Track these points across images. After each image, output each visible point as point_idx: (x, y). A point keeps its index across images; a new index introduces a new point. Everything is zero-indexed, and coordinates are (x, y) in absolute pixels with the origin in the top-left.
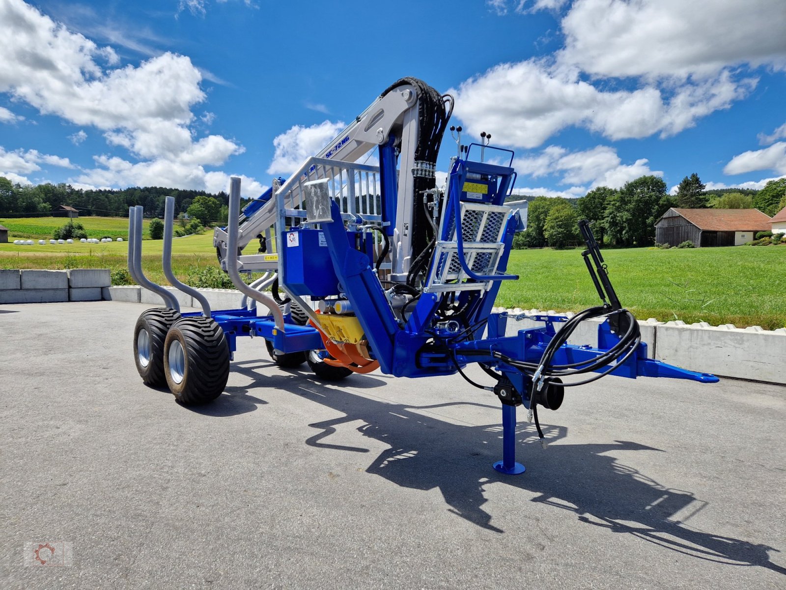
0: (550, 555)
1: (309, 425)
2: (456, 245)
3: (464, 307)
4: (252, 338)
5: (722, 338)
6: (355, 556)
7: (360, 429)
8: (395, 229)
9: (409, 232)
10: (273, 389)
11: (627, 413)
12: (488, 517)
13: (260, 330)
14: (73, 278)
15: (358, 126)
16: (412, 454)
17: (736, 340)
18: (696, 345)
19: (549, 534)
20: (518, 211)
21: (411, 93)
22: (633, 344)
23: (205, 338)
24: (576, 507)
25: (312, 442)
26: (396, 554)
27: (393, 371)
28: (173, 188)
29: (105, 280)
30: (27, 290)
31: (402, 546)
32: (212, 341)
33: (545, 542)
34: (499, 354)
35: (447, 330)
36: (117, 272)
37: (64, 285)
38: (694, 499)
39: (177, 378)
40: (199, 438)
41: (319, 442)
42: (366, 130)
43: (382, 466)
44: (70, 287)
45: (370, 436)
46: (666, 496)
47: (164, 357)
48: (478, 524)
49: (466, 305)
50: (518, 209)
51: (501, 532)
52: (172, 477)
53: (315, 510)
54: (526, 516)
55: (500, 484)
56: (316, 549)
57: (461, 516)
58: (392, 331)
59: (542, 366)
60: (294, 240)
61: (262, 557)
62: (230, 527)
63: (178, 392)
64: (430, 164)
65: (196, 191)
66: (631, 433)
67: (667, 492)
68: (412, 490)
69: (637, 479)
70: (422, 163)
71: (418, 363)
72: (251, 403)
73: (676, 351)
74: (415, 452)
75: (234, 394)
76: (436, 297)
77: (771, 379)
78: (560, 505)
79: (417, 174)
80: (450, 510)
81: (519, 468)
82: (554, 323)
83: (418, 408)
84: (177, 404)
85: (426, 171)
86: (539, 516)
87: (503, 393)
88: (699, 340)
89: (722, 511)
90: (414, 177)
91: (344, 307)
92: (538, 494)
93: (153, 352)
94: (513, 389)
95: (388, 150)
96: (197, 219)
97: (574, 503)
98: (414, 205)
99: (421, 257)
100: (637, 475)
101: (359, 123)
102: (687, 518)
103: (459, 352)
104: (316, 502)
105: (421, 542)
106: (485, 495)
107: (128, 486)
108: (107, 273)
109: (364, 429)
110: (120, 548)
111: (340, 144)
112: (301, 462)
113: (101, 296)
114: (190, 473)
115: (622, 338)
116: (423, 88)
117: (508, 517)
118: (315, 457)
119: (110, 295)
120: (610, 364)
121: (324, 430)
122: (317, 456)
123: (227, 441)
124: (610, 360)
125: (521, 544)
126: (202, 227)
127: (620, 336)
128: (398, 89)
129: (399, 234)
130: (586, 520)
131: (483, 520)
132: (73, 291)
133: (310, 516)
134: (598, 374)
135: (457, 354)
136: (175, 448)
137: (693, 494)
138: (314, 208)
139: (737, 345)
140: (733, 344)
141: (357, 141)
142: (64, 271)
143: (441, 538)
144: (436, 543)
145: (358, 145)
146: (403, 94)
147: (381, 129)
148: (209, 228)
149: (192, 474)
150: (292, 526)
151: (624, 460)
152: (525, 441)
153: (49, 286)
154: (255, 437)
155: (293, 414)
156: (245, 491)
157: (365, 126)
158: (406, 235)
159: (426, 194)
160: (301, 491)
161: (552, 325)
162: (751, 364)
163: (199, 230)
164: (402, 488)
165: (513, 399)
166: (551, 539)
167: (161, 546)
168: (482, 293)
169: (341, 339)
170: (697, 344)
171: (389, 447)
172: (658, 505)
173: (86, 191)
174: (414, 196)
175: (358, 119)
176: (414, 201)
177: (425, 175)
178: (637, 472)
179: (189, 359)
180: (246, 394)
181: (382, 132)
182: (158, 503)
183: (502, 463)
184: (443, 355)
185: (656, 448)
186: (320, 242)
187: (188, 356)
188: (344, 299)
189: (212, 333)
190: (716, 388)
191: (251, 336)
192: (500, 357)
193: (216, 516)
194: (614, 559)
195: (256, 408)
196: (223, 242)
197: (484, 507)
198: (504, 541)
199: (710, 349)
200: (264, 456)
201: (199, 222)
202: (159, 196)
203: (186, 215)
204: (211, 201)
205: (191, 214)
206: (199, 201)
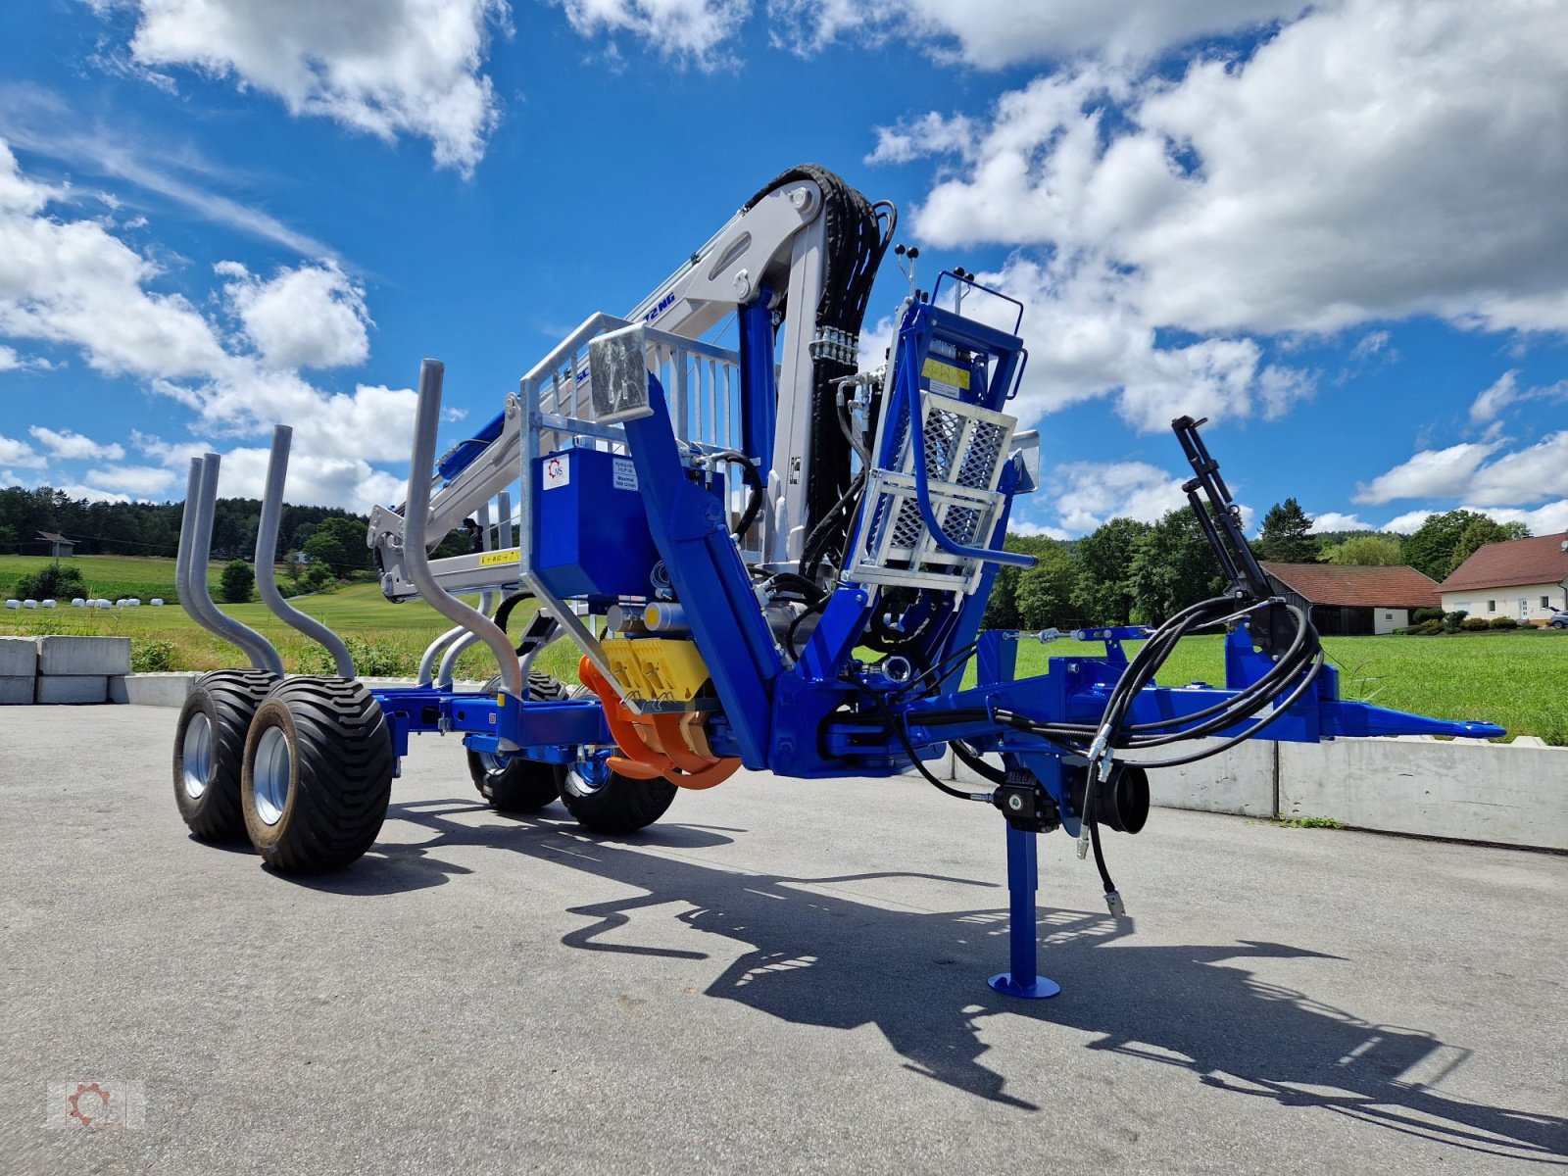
0: (1155, 1151)
1: (568, 910)
2: (913, 482)
3: (922, 627)
4: (443, 735)
5: (1412, 757)
6: (697, 1158)
7: (684, 917)
8: (772, 472)
9: (800, 476)
10: (484, 847)
11: (1247, 894)
12: (999, 1081)
13: (461, 715)
14: (47, 655)
15: (696, 271)
16: (805, 961)
17: (1439, 759)
18: (1359, 772)
19: (1141, 1111)
20: (1021, 452)
21: (809, 195)
22: (1308, 667)
23: (342, 719)
24: (1192, 1061)
25: (576, 940)
26: (795, 1153)
27: (771, 762)
29: (117, 660)
31: (807, 1136)
32: (356, 726)
33: (1136, 1126)
34: (1005, 715)
35: (887, 676)
36: (147, 648)
37: (29, 669)
38: (1439, 1044)
39: (267, 814)
40: (315, 933)
41: (592, 940)
42: (712, 277)
43: (740, 983)
44: (39, 673)
45: (706, 929)
46: (1376, 1039)
47: (243, 767)
48: (975, 1091)
49: (926, 622)
50: (1019, 449)
51: (1032, 1108)
52: (246, 1007)
53: (592, 1068)
54: (1081, 1076)
55: (1010, 1016)
56: (600, 1144)
57: (934, 1077)
58: (769, 671)
59: (1107, 726)
60: (558, 475)
61: (468, 1164)
62: (386, 1102)
63: (270, 844)
64: (846, 337)
65: (325, 509)
66: (1267, 928)
67: (1375, 1032)
68: (814, 1028)
69: (1304, 1008)
70: (832, 331)
71: (823, 749)
72: (434, 872)
73: (1321, 785)
74: (812, 959)
75: (395, 855)
76: (865, 596)
77: (1516, 839)
78: (1152, 1055)
79: (821, 352)
80: (907, 1066)
81: (1045, 986)
82: (1122, 642)
83: (807, 881)
84: (266, 873)
85: (838, 349)
86: (1111, 1075)
87: (1016, 802)
88: (1364, 762)
89: (1504, 1065)
90: (814, 360)
91: (665, 617)
92: (1099, 1036)
93: (218, 762)
94: (1037, 792)
95: (757, 316)
96: (325, 562)
97: (1181, 1051)
98: (814, 418)
99: (831, 517)
100: (1304, 1002)
101: (697, 265)
102: (1438, 1079)
103: (914, 720)
104: (594, 1051)
105: (851, 1128)
106: (983, 1037)
107: (140, 1024)
108: (125, 647)
109: (693, 916)
110: (109, 1147)
111: (655, 310)
112: (553, 977)
113: (105, 694)
114: (292, 998)
116: (834, 183)
117: (1042, 1078)
118: (584, 967)
119: (126, 692)
120: (1256, 716)
121: (603, 919)
122: (590, 965)
123: (380, 939)
124: (1260, 703)
125: (1082, 1131)
126: (332, 579)
127: (1275, 657)
128: (781, 191)
129: (779, 482)
130: (1218, 1084)
131: (990, 1086)
132: (46, 682)
133: (580, 1080)
135: (911, 724)
136: (256, 952)
137: (1431, 1034)
138: (611, 388)
139: (1442, 771)
140: (1435, 769)
141: (691, 301)
142: (32, 638)
143: (896, 1118)
144: (885, 1129)
145: (694, 310)
146: (792, 197)
147: (745, 271)
148: (347, 581)
149: (296, 1001)
150: (539, 1098)
151: (1267, 974)
152: (1047, 940)
154: (444, 930)
155: (530, 890)
156: (423, 1031)
157: (710, 268)
158: (795, 482)
159: (842, 384)
160: (556, 1030)
161: (1119, 647)
162: (1474, 808)
163: (327, 586)
164: (790, 1023)
165: (1038, 814)
166: (1150, 1119)
167: (216, 1144)
168: (958, 599)
169: (654, 695)
170: (1361, 769)
171: (751, 948)
172: (1365, 1054)
173: (95, 504)
174: (815, 399)
175: (695, 259)
176: (814, 409)
177: (838, 357)
178: (1303, 997)
179: (300, 763)
180: (424, 856)
181: (746, 277)
182: (210, 1057)
183: (1008, 977)
184: (877, 730)
185: (1325, 952)
186: (615, 479)
187: (298, 756)
188: (665, 600)
189: (357, 709)
190: (1412, 856)
191: (441, 731)
192: (1010, 719)
193: (354, 1081)
194: (1299, 1157)
195: (447, 880)
196: (388, 534)
197: (982, 1060)
198: (1043, 1124)
199: (1389, 779)
200: (468, 966)
201: (327, 569)
202: (247, 518)
203: (301, 555)
204: (353, 527)
205: (312, 553)
206: (329, 528)
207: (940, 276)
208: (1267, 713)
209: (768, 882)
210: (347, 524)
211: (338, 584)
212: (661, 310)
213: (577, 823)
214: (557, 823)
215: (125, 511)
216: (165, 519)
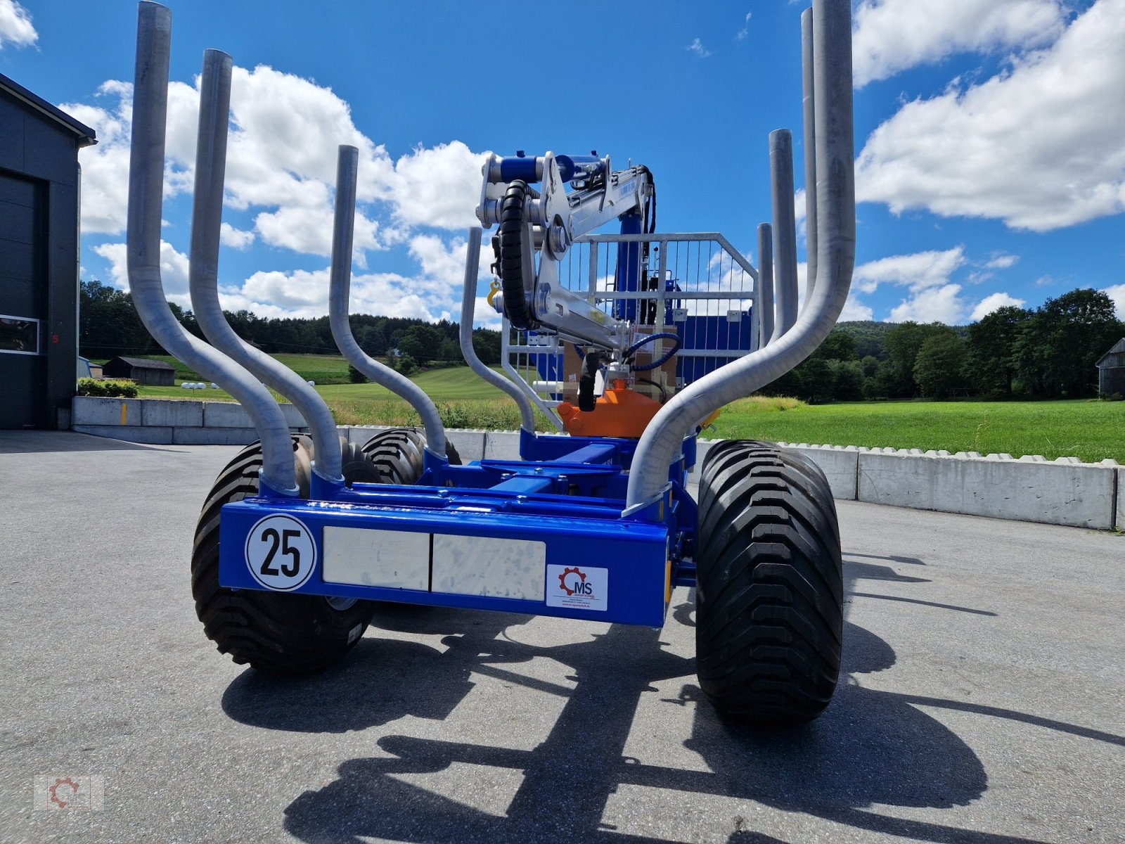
28: (381, 316)
30: (210, 428)
65: (409, 320)
96: (411, 356)
126: (416, 367)
148: (425, 368)
153: (236, 424)
163: (413, 372)
173: (272, 321)
201: (412, 361)
202: (361, 327)
203: (396, 351)
204: (427, 332)
205: (402, 349)
206: (413, 333)
210: (423, 330)
211: (420, 370)
215: (289, 324)
216: (313, 329)
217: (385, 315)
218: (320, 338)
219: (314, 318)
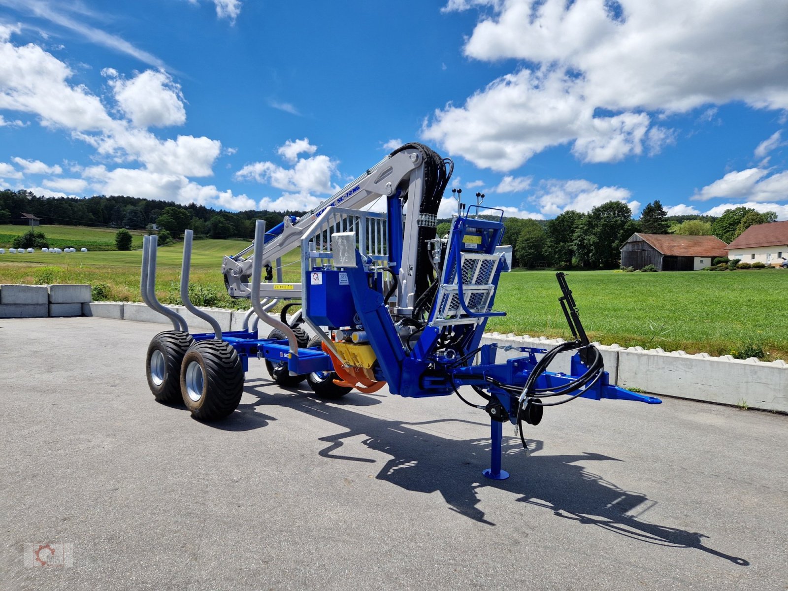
0: (533, 540)
1: (319, 439)
2: (457, 288)
3: (460, 338)
4: (259, 359)
5: (675, 363)
6: (379, 543)
7: (365, 442)
8: (401, 269)
9: (413, 272)
10: (278, 406)
11: (593, 429)
12: (482, 514)
13: (267, 352)
14: (53, 294)
15: (369, 178)
16: (413, 463)
17: (686, 365)
18: (652, 369)
19: (531, 525)
20: (504, 254)
21: (417, 156)
22: (598, 373)
23: (223, 360)
24: (552, 506)
25: (324, 453)
26: (411, 541)
27: (401, 392)
28: (141, 198)
29: (86, 296)
30: (7, 305)
31: (415, 535)
32: (229, 363)
33: (528, 531)
34: (491, 379)
35: (446, 357)
36: (95, 286)
37: (44, 300)
38: (646, 499)
39: (194, 397)
40: (223, 450)
41: (330, 453)
42: (376, 182)
43: (389, 473)
44: (50, 302)
45: (374, 448)
46: (623, 497)
47: (181, 376)
48: (473, 518)
49: (462, 336)
50: (504, 253)
51: (493, 525)
52: (209, 483)
53: (339, 508)
54: (512, 512)
55: (489, 487)
56: (346, 538)
57: (460, 513)
58: (400, 358)
59: (526, 389)
60: (317, 279)
61: (303, 544)
62: (270, 521)
63: (196, 409)
64: (432, 216)
65: (165, 202)
66: (596, 446)
67: (624, 494)
68: (417, 492)
69: (601, 483)
70: (426, 215)
71: (421, 386)
72: (262, 419)
73: (636, 374)
74: (416, 462)
75: (244, 410)
76: (438, 330)
77: (716, 400)
78: (538, 503)
79: (422, 224)
80: (450, 508)
81: (504, 474)
82: (535, 354)
83: (413, 424)
84: (194, 420)
85: (429, 222)
86: (522, 511)
87: (494, 411)
88: (654, 365)
89: (667, 508)
90: (419, 227)
91: (360, 337)
92: (521, 496)
93: (168, 372)
94: (502, 408)
95: (395, 201)
96: (167, 230)
97: (550, 502)
98: (418, 250)
99: (425, 295)
100: (601, 480)
101: (369, 175)
102: (640, 514)
103: (456, 376)
104: (338, 502)
105: (430, 532)
106: (478, 496)
107: (173, 490)
108: (88, 289)
109: (368, 442)
110: (183, 538)
111: (351, 191)
112: (318, 470)
113: (81, 312)
114: (224, 479)
115: (590, 367)
116: (428, 153)
117: (498, 513)
118: (329, 466)
119: (90, 311)
121: (333, 444)
122: (332, 465)
123: (249, 453)
124: (580, 385)
125: (509, 533)
126: (171, 238)
127: (588, 366)
128: (406, 151)
129: (404, 274)
130: (560, 515)
131: (479, 516)
132: (53, 307)
133: (335, 513)
134: (571, 396)
135: (455, 378)
136: (204, 458)
137: (645, 495)
138: (341, 255)
139: (687, 370)
140: (684, 369)
141: (367, 191)
142: (44, 286)
143: (446, 528)
144: (442, 533)
145: (368, 195)
146: (410, 156)
147: (390, 183)
148: (178, 240)
149: (226, 480)
150: (322, 521)
151: (591, 468)
152: (507, 453)
153: (29, 302)
154: (272, 449)
155: (301, 429)
156: (276, 494)
157: (375, 178)
158: (410, 275)
159: (429, 243)
160: (324, 493)
161: (534, 355)
162: (699, 386)
163: (168, 242)
164: (408, 491)
165: (502, 416)
166: (533, 529)
167: (218, 537)
168: (475, 326)
169: (355, 364)
170: (653, 367)
171: (392, 457)
172: (617, 503)
173: (48, 198)
174: (419, 243)
175: (368, 172)
176: (418, 246)
177: (428, 225)
178: (601, 478)
179: (208, 379)
180: (255, 411)
181: (391, 186)
182: (204, 503)
183: (490, 470)
184: (442, 379)
185: (616, 458)
186: (340, 280)
187: (207, 376)
188: (359, 330)
189: (228, 355)
190: (669, 407)
191: (259, 358)
192: (492, 381)
193: (257, 514)
194: (582, 543)
195: (267, 424)
196: (231, 269)
197: (478, 506)
198: (496, 530)
199: (664, 372)
200: (285, 465)
201: (168, 234)
202: (125, 206)
203: (155, 226)
204: (180, 212)
205: (160, 224)
206: (168, 212)
207: (469, 207)
208: (583, 388)
209: (397, 424)
210: (177, 211)
211: (174, 241)
212: (354, 192)
213: (314, 392)
214: (306, 392)
215: (64, 202)
216: (84, 207)
217: (144, 198)
218: (90, 214)
219: (85, 198)
